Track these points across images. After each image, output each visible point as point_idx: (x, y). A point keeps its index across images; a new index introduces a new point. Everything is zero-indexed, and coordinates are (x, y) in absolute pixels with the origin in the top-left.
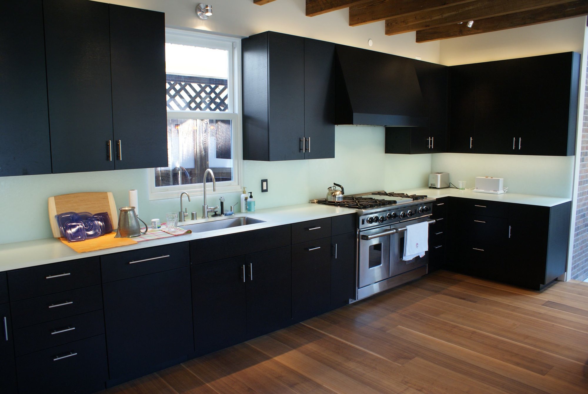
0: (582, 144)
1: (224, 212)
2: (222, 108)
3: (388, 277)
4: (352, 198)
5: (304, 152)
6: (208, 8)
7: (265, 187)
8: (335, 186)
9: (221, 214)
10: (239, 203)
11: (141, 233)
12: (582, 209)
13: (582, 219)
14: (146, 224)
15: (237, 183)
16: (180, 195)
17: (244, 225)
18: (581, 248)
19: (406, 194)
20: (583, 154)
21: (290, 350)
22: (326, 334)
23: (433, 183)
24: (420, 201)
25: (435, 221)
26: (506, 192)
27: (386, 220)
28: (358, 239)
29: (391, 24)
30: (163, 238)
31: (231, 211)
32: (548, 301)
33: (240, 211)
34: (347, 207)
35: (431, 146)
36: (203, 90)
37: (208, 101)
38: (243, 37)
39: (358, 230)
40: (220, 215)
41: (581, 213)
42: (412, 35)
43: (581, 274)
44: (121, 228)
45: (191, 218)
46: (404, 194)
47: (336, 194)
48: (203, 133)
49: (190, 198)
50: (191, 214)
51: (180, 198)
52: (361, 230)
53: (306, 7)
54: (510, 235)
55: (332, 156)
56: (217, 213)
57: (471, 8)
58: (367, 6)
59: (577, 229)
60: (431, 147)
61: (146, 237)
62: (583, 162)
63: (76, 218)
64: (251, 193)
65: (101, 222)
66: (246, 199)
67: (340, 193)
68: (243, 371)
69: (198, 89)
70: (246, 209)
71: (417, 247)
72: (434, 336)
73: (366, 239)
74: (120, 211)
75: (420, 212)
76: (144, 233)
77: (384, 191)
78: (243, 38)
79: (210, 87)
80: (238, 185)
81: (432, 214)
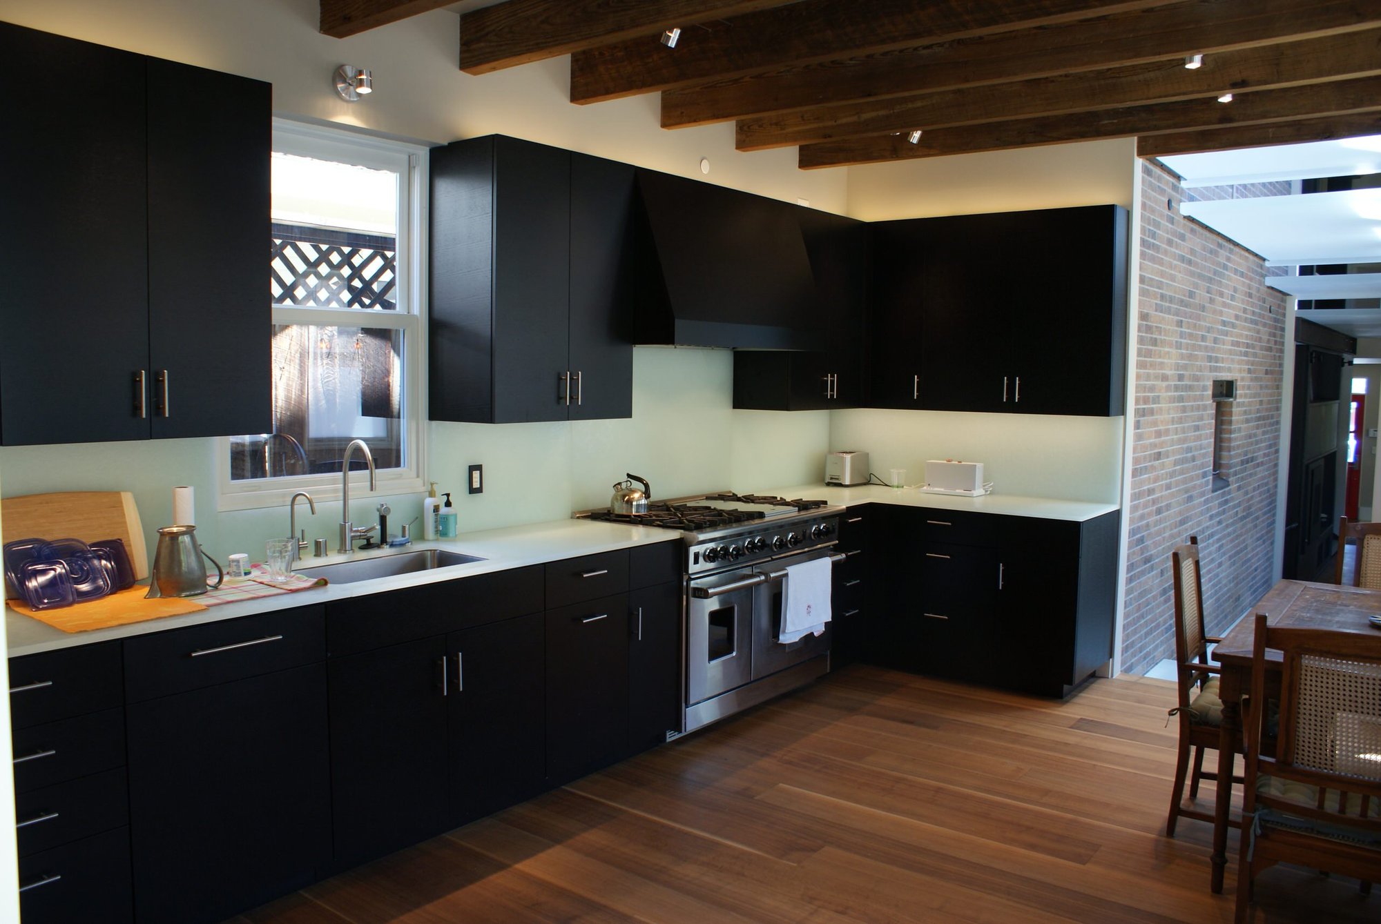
0: (1136, 393)
1: (389, 540)
2: (367, 301)
3: (749, 681)
4: (665, 507)
5: (568, 404)
6: (364, 77)
7: (477, 482)
8: (629, 479)
9: (379, 543)
10: (419, 519)
11: (207, 587)
12: (1139, 527)
13: (1139, 547)
14: (220, 565)
15: (414, 473)
16: (291, 499)
17: (433, 567)
18: (1139, 609)
19: (781, 498)
20: (1138, 412)
21: (549, 847)
22: (624, 808)
23: (835, 473)
24: (813, 512)
25: (844, 556)
26: (989, 492)
27: (744, 554)
28: (685, 597)
29: (749, 127)
30: (264, 597)
31: (404, 536)
32: (1081, 719)
33: (421, 537)
34: (659, 526)
35: (832, 393)
36: (324, 257)
37: (334, 284)
38: (435, 143)
39: (685, 578)
40: (378, 546)
41: (1137, 534)
42: (790, 153)
43: (1138, 662)
44: (162, 576)
45: (314, 554)
46: (776, 498)
47: (633, 498)
48: (324, 357)
49: (315, 505)
50: (313, 543)
51: (290, 507)
52: (693, 577)
53: (572, 82)
54: (1001, 583)
55: (628, 414)
56: (372, 541)
57: (919, 104)
58: (701, 89)
59: (1130, 567)
60: (832, 396)
61: (224, 595)
62: (1138, 429)
63: (47, 553)
64: (448, 495)
65: (106, 560)
66: (436, 509)
67: (641, 496)
68: (450, 897)
69: (313, 255)
70: (437, 531)
71: (809, 613)
72: (857, 802)
73: (702, 596)
74: (158, 535)
75: (813, 537)
76: (216, 587)
77: (730, 492)
78: (434, 146)
79: (341, 253)
80: (418, 476)
81: (837, 542)
